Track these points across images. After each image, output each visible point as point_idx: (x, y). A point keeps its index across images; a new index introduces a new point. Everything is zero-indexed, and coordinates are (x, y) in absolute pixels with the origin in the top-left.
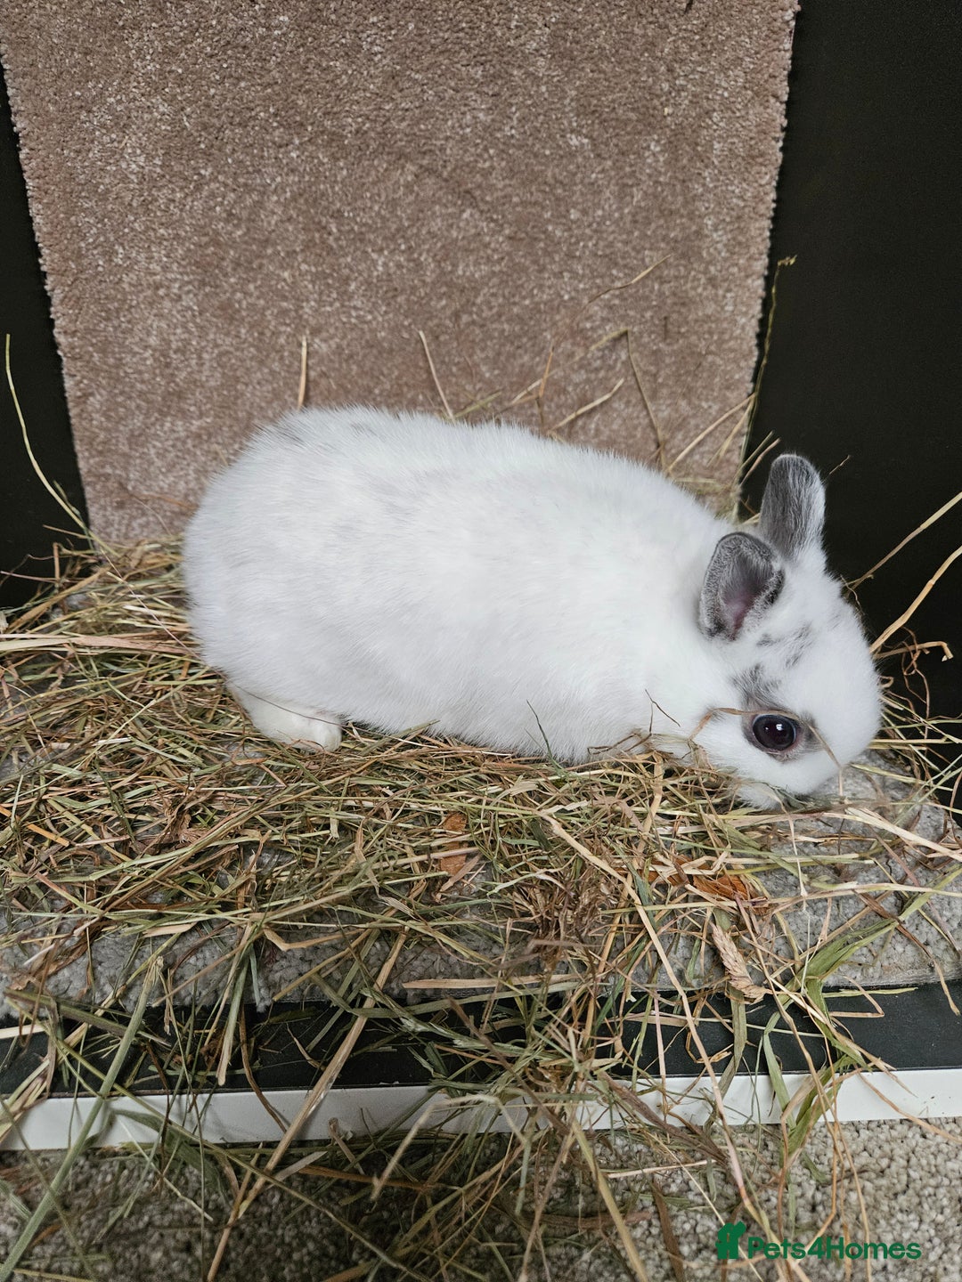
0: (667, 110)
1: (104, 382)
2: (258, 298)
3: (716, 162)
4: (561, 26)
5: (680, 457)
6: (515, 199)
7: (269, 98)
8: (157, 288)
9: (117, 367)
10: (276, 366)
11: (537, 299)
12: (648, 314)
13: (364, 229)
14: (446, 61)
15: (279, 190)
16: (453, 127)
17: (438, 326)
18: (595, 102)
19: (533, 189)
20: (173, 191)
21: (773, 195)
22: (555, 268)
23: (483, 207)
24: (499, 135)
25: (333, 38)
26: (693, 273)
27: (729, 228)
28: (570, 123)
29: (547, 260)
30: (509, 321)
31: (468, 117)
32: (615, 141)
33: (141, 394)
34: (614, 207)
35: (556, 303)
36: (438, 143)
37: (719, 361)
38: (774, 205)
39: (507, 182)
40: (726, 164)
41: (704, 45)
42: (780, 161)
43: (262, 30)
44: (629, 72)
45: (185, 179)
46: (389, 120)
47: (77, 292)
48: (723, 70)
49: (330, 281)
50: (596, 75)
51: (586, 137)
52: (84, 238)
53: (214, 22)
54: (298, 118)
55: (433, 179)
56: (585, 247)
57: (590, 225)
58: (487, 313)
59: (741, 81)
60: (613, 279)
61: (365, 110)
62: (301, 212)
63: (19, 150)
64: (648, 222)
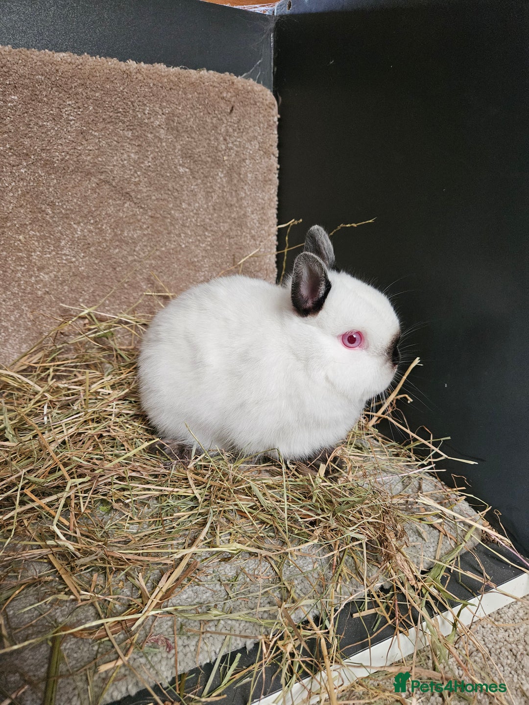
0: (225, 158)
3: (250, 183)
4: (171, 115)
10: (16, 290)
11: (168, 248)
12: (225, 254)
13: (68, 212)
14: (112, 127)
15: (16, 188)
16: (117, 160)
17: (115, 263)
18: (190, 152)
19: (162, 192)
21: (276, 198)
22: (177, 232)
23: (136, 201)
24: (142, 165)
25: (45, 110)
26: (244, 234)
27: (258, 213)
28: (179, 161)
29: (172, 228)
30: (154, 258)
31: (125, 156)
32: (202, 171)
34: (204, 202)
35: (178, 249)
36: (109, 168)
39: (148, 189)
40: (254, 183)
41: (239, 129)
42: (278, 183)
44: (206, 139)
46: (80, 155)
48: (250, 141)
49: (49, 240)
50: (190, 140)
51: (187, 168)
54: (25, 151)
55: (108, 186)
56: (191, 221)
57: (192, 211)
58: (142, 255)
59: (257, 147)
60: (206, 237)
61: (66, 149)
62: (28, 202)
64: (221, 209)
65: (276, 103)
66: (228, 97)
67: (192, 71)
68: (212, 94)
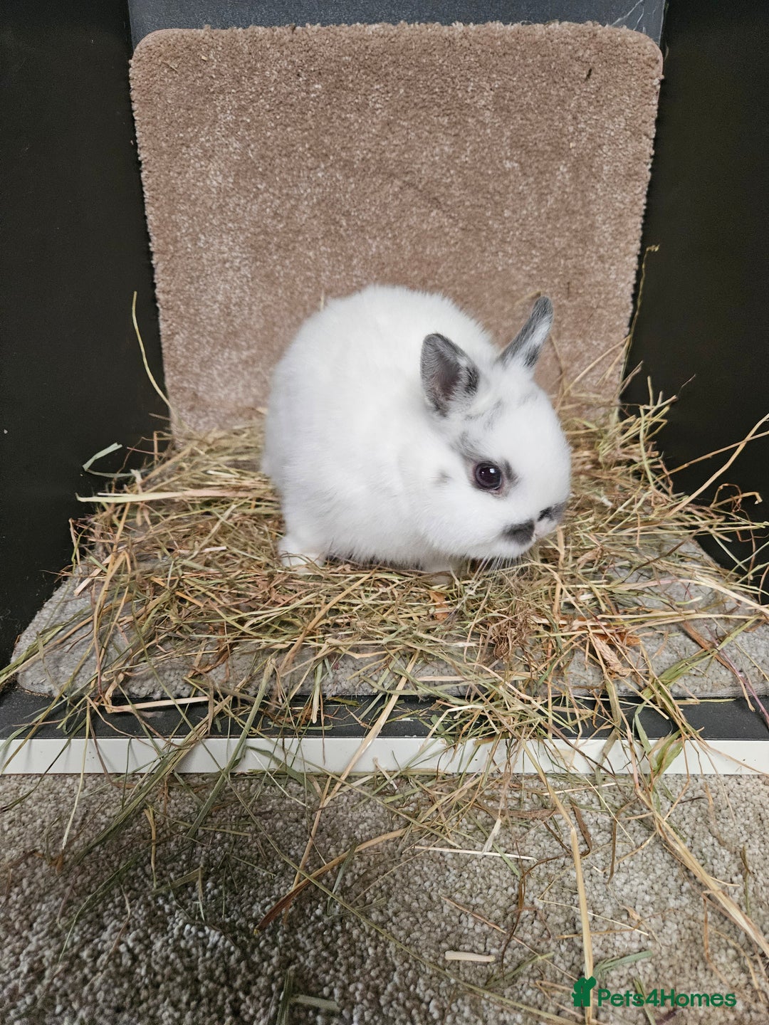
0: (572, 145)
1: (186, 325)
2: (291, 269)
3: (605, 179)
4: (502, 90)
5: (578, 379)
6: (467, 203)
7: (305, 138)
8: (225, 263)
9: (195, 315)
11: (480, 271)
12: (556, 281)
13: (364, 224)
14: (424, 114)
15: (311, 196)
16: (427, 156)
18: (523, 139)
19: (480, 196)
20: (239, 199)
21: (644, 201)
22: (493, 249)
23: (444, 208)
24: (457, 161)
25: (350, 99)
26: (588, 253)
27: (613, 222)
28: (506, 153)
29: (488, 244)
30: (460, 285)
31: (437, 150)
32: (536, 164)
33: (210, 332)
34: (534, 208)
35: (493, 273)
36: (417, 167)
37: (605, 313)
38: (645, 207)
39: (462, 192)
40: (611, 180)
41: (598, 102)
42: (649, 178)
43: (303, 94)
44: (547, 119)
45: (248, 191)
46: (384, 152)
47: (173, 265)
48: (611, 117)
49: (340, 258)
50: (524, 122)
51: (516, 162)
52: (179, 230)
53: (272, 89)
54: (324, 151)
55: (412, 190)
56: (514, 235)
57: (517, 221)
59: (623, 125)
60: (533, 257)
61: (368, 146)
62: (323, 212)
63: (141, 171)
64: (557, 218)
65: (660, 57)
66: (586, 56)
67: (539, 26)
68: (563, 55)
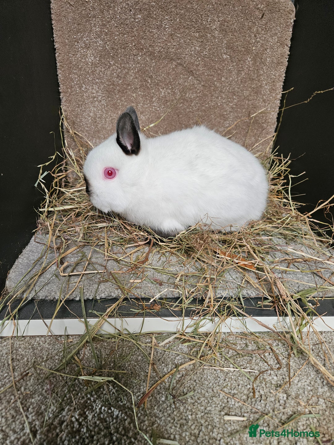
0: (253, 48)
2: (125, 102)
3: (268, 64)
4: (223, 22)
6: (206, 74)
7: (133, 40)
8: (94, 98)
9: (80, 122)
11: (210, 105)
12: (244, 110)
13: (159, 82)
14: (188, 31)
15: (135, 68)
16: (188, 51)
17: (179, 112)
18: (232, 45)
19: (211, 71)
20: (101, 68)
21: (284, 75)
22: (216, 95)
23: (195, 76)
24: (202, 54)
25: (154, 23)
26: (258, 98)
27: (270, 84)
28: (224, 51)
29: (214, 93)
30: (201, 111)
31: (193, 48)
32: (237, 57)
33: (87, 131)
34: (236, 77)
35: (216, 106)
36: (183, 56)
37: (265, 125)
38: (284, 78)
39: (203, 68)
40: (270, 65)
41: (266, 29)
42: (287, 65)
43: (133, 20)
44: (243, 36)
45: (106, 65)
46: (169, 48)
47: (70, 98)
48: (272, 36)
49: (147, 97)
50: (233, 37)
51: (228, 55)
52: (73, 82)
53: (118, 17)
54: (141, 47)
55: (181, 67)
56: (226, 89)
58: (195, 109)
59: (276, 40)
60: (234, 99)
61: (162, 45)
62: (140, 76)
63: (55, 53)
64: (245, 82)
65: (294, 9)
66: (262, 7)
68: (251, 6)
